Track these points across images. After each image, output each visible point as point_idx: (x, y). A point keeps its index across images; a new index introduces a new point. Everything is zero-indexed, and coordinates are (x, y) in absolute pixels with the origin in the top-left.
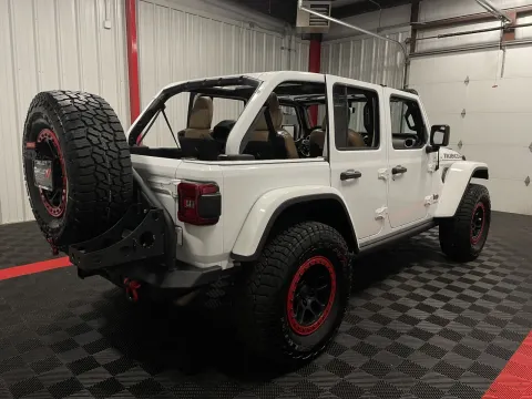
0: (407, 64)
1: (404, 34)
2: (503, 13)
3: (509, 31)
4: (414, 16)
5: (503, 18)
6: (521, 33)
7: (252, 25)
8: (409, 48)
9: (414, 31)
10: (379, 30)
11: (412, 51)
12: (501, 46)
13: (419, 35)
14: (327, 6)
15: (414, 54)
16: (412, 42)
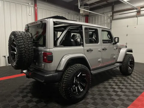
0: (111, 22)
1: (110, 14)
2: (136, 7)
3: (139, 12)
4: (113, 9)
5: (137, 9)
6: (142, 13)
7: (69, 13)
8: (111, 18)
9: (113, 13)
10: (103, 13)
12: (136, 16)
13: (114, 14)
14: (88, 8)
15: (113, 19)
16: (112, 16)
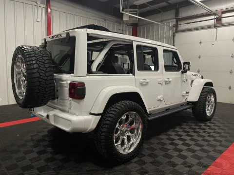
0: (174, 36)
1: (172, 23)
2: (215, 12)
3: (219, 20)
4: (177, 14)
5: (215, 14)
6: (224, 21)
7: (105, 20)
8: (175, 28)
9: (177, 22)
10: (162, 21)
11: (176, 30)
12: (215, 27)
13: (179, 23)
14: (137, 11)
15: (177, 31)
16: (176, 26)
